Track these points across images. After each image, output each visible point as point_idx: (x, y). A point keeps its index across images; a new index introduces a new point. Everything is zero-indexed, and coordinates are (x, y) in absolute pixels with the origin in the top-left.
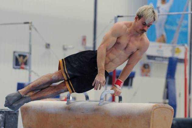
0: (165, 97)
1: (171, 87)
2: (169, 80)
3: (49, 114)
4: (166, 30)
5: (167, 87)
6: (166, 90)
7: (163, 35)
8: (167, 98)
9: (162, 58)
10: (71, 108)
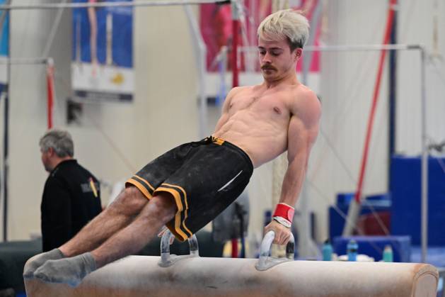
10: (177, 276)
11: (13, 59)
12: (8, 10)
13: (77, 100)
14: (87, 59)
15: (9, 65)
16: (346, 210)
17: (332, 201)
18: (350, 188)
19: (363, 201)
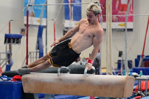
0: (37, 48)
1: (40, 42)
2: (39, 39)
3: (44, 83)
4: (34, 9)
5: (38, 42)
6: (37, 44)
7: (33, 12)
8: (38, 49)
9: (33, 25)
10: (62, 79)
11: (48, 19)
12: (46, 6)
13: (66, 30)
14: (69, 19)
15: (47, 21)
16: (139, 60)
17: (136, 57)
18: (141, 54)
19: (144, 57)
